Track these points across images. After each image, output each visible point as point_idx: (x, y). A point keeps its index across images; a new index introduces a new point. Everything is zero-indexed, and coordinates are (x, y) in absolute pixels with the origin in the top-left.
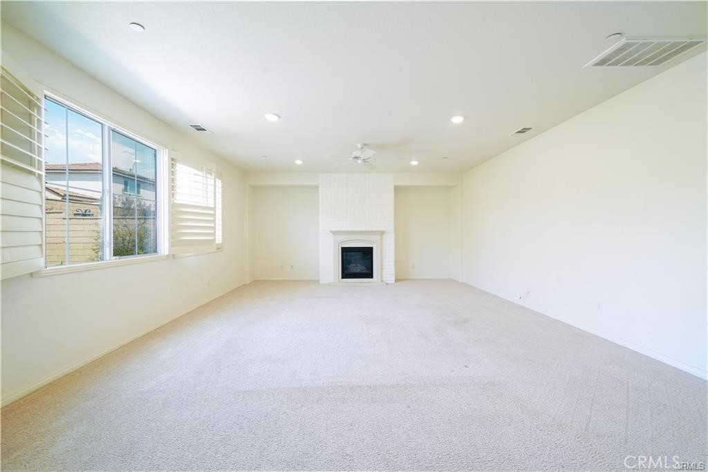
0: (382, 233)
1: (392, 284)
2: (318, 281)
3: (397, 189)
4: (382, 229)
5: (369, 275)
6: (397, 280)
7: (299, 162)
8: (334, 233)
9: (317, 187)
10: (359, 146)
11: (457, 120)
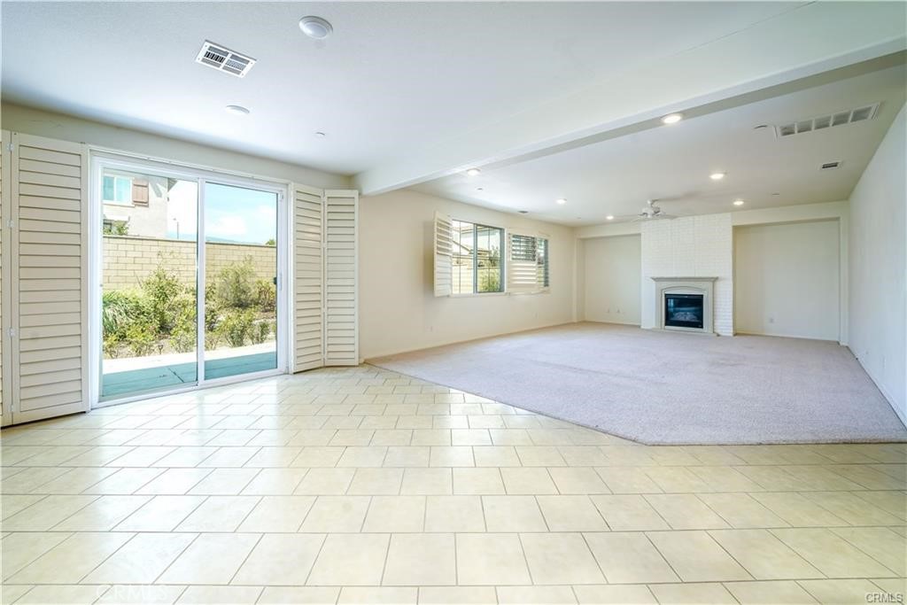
0: (715, 280)
1: (729, 337)
2: (639, 327)
3: (736, 229)
4: (715, 275)
5: (698, 324)
6: (735, 334)
7: (610, 218)
8: (657, 280)
9: (639, 235)
10: (649, 202)
11: (717, 176)
